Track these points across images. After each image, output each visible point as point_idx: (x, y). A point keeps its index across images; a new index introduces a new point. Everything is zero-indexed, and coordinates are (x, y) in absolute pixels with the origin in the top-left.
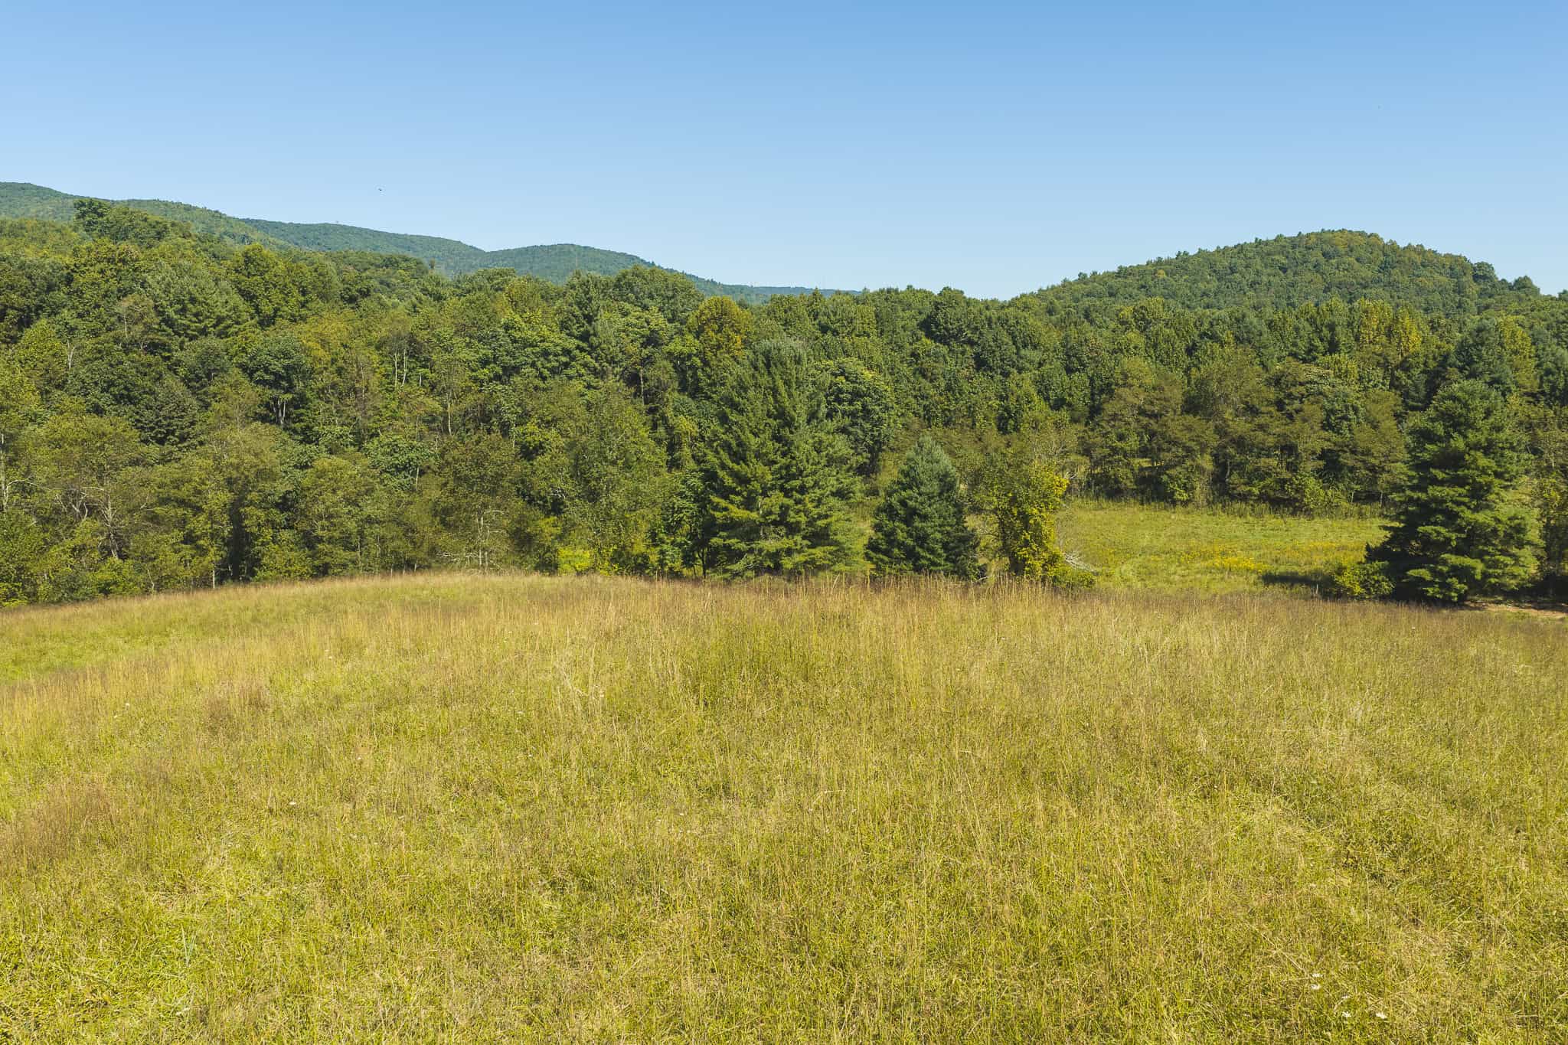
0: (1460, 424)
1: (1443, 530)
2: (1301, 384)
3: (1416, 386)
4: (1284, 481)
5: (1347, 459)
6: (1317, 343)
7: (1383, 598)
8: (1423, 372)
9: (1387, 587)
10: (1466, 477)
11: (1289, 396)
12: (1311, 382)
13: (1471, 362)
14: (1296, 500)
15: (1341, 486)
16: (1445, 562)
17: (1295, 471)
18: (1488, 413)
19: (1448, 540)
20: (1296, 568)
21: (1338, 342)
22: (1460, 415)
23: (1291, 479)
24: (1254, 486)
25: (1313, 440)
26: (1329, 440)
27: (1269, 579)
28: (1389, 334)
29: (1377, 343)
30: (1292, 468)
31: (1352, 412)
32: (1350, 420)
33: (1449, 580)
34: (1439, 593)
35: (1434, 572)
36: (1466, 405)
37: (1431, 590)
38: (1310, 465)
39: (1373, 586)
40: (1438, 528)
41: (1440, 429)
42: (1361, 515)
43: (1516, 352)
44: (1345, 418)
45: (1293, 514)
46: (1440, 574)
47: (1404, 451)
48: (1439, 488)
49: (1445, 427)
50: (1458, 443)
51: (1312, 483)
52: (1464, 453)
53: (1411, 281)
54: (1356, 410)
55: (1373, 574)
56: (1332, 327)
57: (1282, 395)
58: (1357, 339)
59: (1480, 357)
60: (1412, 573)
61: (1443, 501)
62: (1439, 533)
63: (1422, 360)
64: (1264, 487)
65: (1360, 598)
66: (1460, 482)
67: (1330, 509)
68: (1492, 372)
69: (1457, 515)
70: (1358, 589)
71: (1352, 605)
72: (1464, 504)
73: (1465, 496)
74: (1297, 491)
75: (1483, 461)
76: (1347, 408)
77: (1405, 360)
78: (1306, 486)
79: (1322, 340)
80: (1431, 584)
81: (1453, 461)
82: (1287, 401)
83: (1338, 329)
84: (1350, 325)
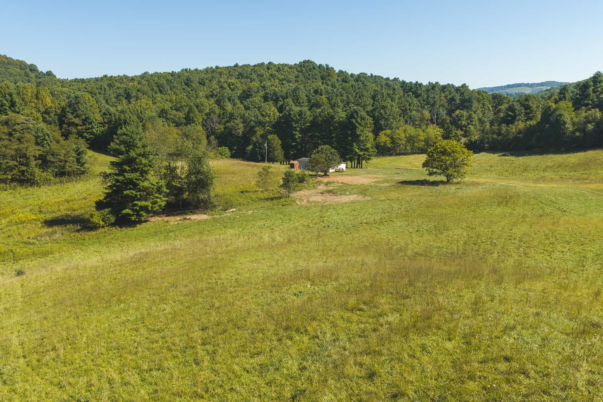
0: (131, 146)
1: (134, 192)
2: (18, 124)
3: (54, 121)
4: (23, 172)
5: (50, 158)
6: (5, 102)
7: (113, 225)
8: (55, 115)
9: (113, 219)
10: (138, 168)
11: (15, 130)
12: (23, 123)
13: (76, 111)
14: (31, 179)
15: (49, 170)
16: (136, 205)
17: (28, 166)
18: (140, 139)
19: (136, 196)
20: (55, 215)
21: (15, 101)
22: (130, 142)
23: (27, 170)
24: (8, 175)
25: (33, 150)
26: (40, 150)
27: (51, 223)
28: (37, 98)
29: (33, 102)
30: (27, 165)
31: (47, 137)
32: (47, 140)
33: (141, 213)
34: (136, 218)
35: (132, 210)
36: (131, 137)
37: (133, 218)
38: (33, 163)
39: (107, 220)
40: (132, 191)
42: (61, 182)
43: (91, 106)
44: (44, 139)
45: (31, 186)
46: (136, 210)
47: (74, 152)
48: (129, 174)
49: (125, 147)
50: (133, 154)
51: (37, 170)
52: (136, 158)
53: (6, 70)
54: (48, 135)
55: (106, 215)
56: (10, 95)
57: (11, 130)
58: (23, 101)
59: (79, 109)
60: (124, 212)
61: (132, 179)
62: (132, 193)
63: (54, 109)
64: (13, 175)
65: (103, 227)
66: (135, 170)
67: (47, 182)
68: (85, 115)
69: (138, 185)
70: (102, 223)
71: (101, 230)
72: (140, 179)
73: (140, 176)
74: (31, 175)
75: (144, 161)
76: (44, 134)
77: (47, 110)
78: (35, 172)
79: (7, 101)
80: (133, 215)
81: (130, 161)
82: (14, 133)
83: (14, 96)
84: (18, 94)
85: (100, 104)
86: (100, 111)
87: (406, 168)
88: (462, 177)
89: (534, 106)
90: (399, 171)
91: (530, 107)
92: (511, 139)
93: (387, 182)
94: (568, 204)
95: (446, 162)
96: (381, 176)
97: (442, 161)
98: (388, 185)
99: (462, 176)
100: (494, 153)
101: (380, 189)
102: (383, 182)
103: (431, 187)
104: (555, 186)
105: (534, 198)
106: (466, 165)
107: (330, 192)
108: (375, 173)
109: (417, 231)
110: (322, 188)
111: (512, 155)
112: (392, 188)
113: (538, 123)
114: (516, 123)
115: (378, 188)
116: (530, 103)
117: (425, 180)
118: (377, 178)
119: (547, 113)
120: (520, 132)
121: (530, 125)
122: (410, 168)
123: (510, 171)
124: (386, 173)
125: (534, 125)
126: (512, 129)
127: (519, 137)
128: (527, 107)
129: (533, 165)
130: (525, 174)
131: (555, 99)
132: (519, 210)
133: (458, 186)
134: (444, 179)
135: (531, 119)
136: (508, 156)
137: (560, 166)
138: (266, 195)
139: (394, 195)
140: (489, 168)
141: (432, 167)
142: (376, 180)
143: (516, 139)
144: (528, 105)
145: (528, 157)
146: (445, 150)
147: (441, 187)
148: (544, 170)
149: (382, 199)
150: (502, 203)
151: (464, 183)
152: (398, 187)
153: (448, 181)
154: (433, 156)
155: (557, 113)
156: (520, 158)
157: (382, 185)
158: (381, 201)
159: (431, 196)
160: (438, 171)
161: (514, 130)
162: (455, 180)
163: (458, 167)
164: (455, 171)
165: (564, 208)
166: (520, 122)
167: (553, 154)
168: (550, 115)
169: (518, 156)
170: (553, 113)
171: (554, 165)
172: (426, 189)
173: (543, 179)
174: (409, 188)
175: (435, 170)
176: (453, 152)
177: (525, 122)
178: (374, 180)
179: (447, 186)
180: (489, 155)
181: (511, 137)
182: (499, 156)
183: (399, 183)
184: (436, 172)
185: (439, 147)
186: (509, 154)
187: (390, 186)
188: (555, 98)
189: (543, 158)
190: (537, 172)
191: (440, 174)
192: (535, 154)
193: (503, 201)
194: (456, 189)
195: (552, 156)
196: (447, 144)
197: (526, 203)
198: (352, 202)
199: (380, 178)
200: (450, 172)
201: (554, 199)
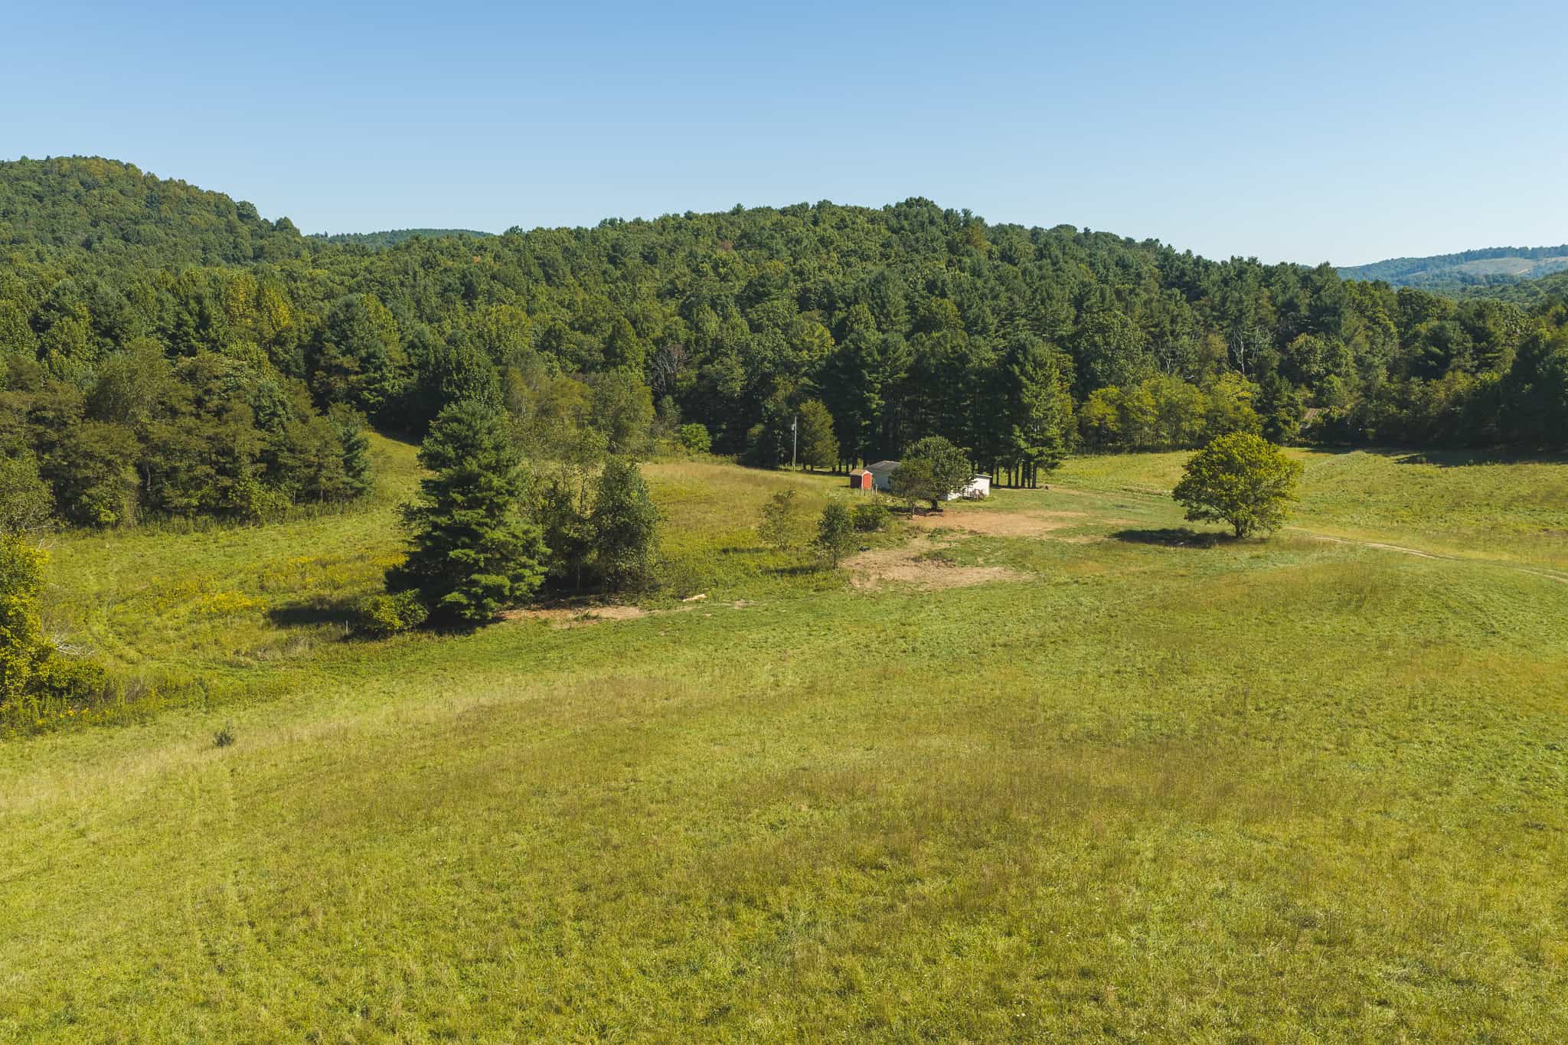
0: (467, 445)
1: (472, 553)
2: (217, 377)
3: (296, 361)
4: (226, 489)
5: (284, 458)
6: (186, 317)
7: (422, 627)
8: (298, 346)
9: (422, 614)
10: (484, 499)
11: (208, 392)
12: (227, 375)
13: (346, 338)
14: (242, 508)
15: (283, 487)
16: (476, 583)
17: (236, 476)
18: (490, 432)
19: (476, 561)
20: (293, 598)
21: (209, 316)
22: (466, 437)
23: (232, 487)
24: (190, 496)
25: (248, 441)
26: (264, 440)
27: (286, 617)
28: (258, 306)
29: (248, 317)
30: (233, 474)
31: (280, 408)
32: (279, 416)
33: (485, 601)
34: (475, 614)
35: (467, 594)
36: (470, 427)
37: (468, 613)
38: (248, 470)
39: (410, 616)
40: (467, 551)
41: (449, 450)
42: (309, 515)
43: (382, 327)
44: (274, 414)
45: (241, 523)
46: (475, 596)
47: (339, 445)
48: (463, 512)
49: (455, 449)
50: (472, 465)
51: (255, 487)
52: (479, 475)
53: (183, 218)
54: (283, 404)
55: (409, 603)
56: (199, 300)
57: (200, 392)
58: (227, 312)
59: (353, 332)
60: (449, 598)
61: (468, 524)
62: (468, 556)
63: (296, 333)
64: (203, 497)
65: (401, 631)
66: (473, 504)
67: (278, 514)
68: (366, 347)
69: (482, 536)
70: (398, 623)
71: (396, 639)
72: (486, 524)
73: (486, 517)
74: (242, 498)
75: (497, 482)
76: (274, 403)
77: (279, 334)
78: (251, 491)
79: (191, 314)
80: (468, 607)
81: (465, 481)
82: (207, 398)
83: (207, 302)
84: (217, 297)
85: (401, 320)
86: (401, 339)
87: (1149, 490)
88: (1273, 527)
89: (1500, 333)
90: (1128, 500)
91: (1490, 334)
92: (1434, 417)
93: (1084, 530)
94: (1512, 614)
95: (1230, 489)
96: (1074, 515)
97: (1221, 484)
98: (1084, 540)
99: (1274, 523)
100: (1387, 454)
101: (1063, 553)
102: (1074, 532)
103: (1191, 551)
104: (1506, 557)
105: (1434, 594)
106: (1283, 496)
107: (936, 556)
108: (1062, 503)
109: (1118, 672)
110: (920, 544)
111: (1432, 460)
112: (1095, 552)
113: (1505, 378)
114: (1449, 376)
115: (1058, 548)
116: (1490, 324)
117: (1182, 531)
118: (1062, 519)
119: (1530, 353)
120: (1458, 400)
121: (1484, 383)
122: (1159, 491)
123: (1416, 508)
124: (1093, 506)
125: (1494, 386)
126: (1438, 391)
127: (1454, 413)
128: (1480, 335)
129: (1481, 492)
130: (1456, 516)
131: (1558, 315)
132: (1384, 627)
133: (1261, 551)
134: (1229, 529)
135: (1491, 366)
136: (1422, 463)
137: (1550, 495)
138: (782, 561)
139: (1091, 569)
140: (1362, 496)
141: (1198, 500)
142: (1059, 526)
143: (1446, 417)
144: (1483, 329)
145: (1472, 468)
146: (1231, 459)
147: (1214, 554)
148: (1506, 508)
149: (1062, 580)
150: (1349, 603)
151: (1278, 542)
152: (1108, 548)
153: (1239, 534)
154: (1201, 472)
155: (1556, 353)
156: (1452, 470)
157: (1071, 541)
158: (1057, 585)
159: (1182, 576)
160: (1213, 510)
161: (1442, 395)
162: (1256, 534)
163: (1263, 500)
164: (1254, 512)
165: (1496, 625)
166: (1459, 374)
167: (1540, 462)
168: (1539, 359)
169: (1446, 462)
170: (1545, 352)
171: (1534, 495)
172: (1177, 556)
173: (1492, 535)
174: (1137, 552)
175: (1204, 508)
176: (1251, 464)
177: (1473, 374)
178: (1052, 527)
179: (1231, 551)
180: (1372, 457)
181: (1432, 410)
182: (1399, 462)
183: (1115, 535)
184: (1206, 514)
185: (1216, 449)
186: (1424, 459)
187: (1089, 545)
188: (1557, 313)
189: (1513, 471)
190: (1486, 510)
191: (1216, 518)
192: (1495, 459)
193: (1351, 600)
194: (1252, 558)
195: (1538, 466)
196: (1235, 444)
197: (1408, 606)
198: (989, 586)
199: (1071, 519)
200: (1242, 513)
201: (1480, 598)
